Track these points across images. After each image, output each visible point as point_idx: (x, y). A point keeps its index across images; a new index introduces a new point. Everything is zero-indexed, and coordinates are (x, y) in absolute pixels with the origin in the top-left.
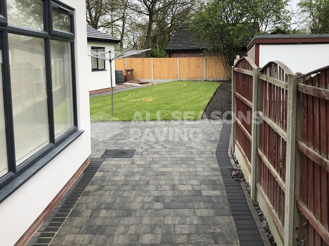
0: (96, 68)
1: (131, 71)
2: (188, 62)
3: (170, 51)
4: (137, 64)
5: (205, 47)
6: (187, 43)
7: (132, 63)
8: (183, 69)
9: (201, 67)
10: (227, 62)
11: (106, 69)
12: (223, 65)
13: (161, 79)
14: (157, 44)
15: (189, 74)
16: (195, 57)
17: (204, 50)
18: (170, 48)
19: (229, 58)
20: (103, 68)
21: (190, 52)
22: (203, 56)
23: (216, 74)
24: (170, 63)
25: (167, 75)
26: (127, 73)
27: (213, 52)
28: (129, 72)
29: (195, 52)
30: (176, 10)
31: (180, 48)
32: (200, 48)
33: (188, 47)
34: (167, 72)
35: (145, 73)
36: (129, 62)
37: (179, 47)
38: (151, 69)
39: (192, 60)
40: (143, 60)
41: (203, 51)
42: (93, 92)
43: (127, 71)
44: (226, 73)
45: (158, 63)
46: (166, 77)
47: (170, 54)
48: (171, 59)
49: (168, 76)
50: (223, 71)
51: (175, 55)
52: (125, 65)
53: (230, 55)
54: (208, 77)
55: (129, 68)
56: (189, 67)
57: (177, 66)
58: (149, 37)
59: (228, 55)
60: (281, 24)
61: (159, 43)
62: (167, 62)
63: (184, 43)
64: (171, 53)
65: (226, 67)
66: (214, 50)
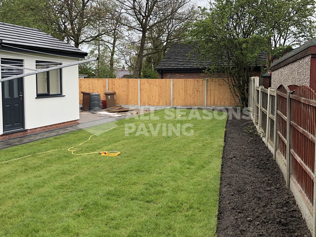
0: (46, 92)
1: (112, 95)
2: (185, 85)
3: (162, 71)
4: (120, 86)
5: (206, 66)
6: (183, 61)
7: (114, 85)
8: (177, 94)
9: (201, 91)
10: (235, 86)
11: (63, 95)
12: (230, 89)
13: (149, 105)
14: (152, 64)
15: (185, 99)
16: (192, 78)
17: (205, 70)
18: (162, 67)
19: (237, 80)
20: (59, 93)
21: (187, 73)
22: (204, 77)
23: (220, 101)
24: (161, 86)
25: (157, 100)
26: (107, 98)
27: (217, 72)
28: (109, 97)
29: (193, 73)
30: (172, 27)
31: (174, 67)
32: (200, 67)
33: (184, 66)
34: (157, 97)
35: (130, 98)
36: (110, 83)
37: (173, 65)
38: (138, 93)
39: (189, 82)
40: (128, 81)
41: (203, 71)
42: (39, 129)
43: (107, 95)
44: (233, 99)
45: (147, 85)
46: (157, 103)
47: (162, 75)
48: (164, 80)
49: (159, 102)
50: (229, 97)
51: (169, 75)
52: (105, 87)
53: (240, 76)
54: (210, 104)
55: (110, 92)
56: (186, 91)
57: (170, 89)
58: (141, 55)
59: (236, 77)
60: (305, 38)
61: (154, 63)
62: (158, 85)
63: (180, 61)
64: (163, 73)
65: (233, 92)
66: (218, 69)
